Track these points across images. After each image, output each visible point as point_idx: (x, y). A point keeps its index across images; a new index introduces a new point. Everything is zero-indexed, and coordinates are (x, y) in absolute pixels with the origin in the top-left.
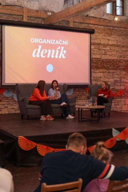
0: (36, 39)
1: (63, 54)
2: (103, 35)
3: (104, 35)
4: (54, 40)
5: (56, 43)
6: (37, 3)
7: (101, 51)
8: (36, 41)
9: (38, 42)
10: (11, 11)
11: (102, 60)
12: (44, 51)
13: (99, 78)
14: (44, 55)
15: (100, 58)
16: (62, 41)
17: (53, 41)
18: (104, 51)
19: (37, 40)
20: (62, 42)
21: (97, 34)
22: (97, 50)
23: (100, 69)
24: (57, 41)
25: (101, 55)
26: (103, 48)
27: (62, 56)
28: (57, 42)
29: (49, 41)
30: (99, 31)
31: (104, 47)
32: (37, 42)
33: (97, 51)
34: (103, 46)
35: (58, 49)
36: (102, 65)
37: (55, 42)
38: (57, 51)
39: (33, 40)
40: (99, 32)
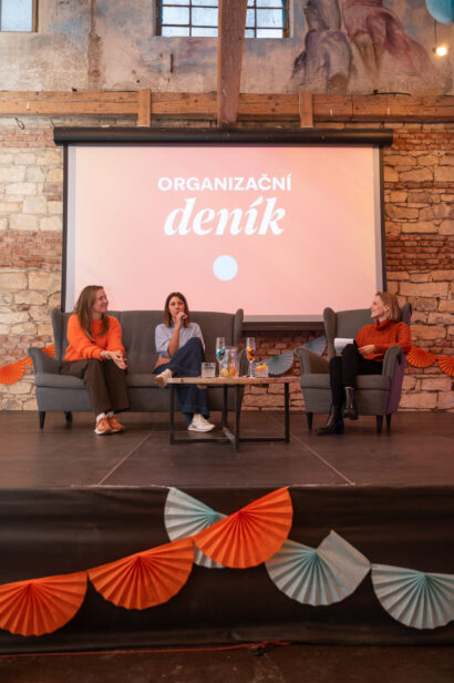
0: (176, 180)
1: (273, 219)
2: (443, 153)
3: (447, 154)
4: (241, 179)
5: (248, 187)
6: (200, 78)
7: (436, 209)
8: (176, 185)
9: (183, 189)
10: (101, 106)
11: (443, 238)
12: (206, 216)
13: (430, 301)
14: (204, 227)
15: (435, 234)
16: (269, 180)
17: (235, 183)
18: (448, 209)
19: (179, 184)
20: (271, 184)
21: (419, 153)
22: (420, 205)
23: (436, 269)
24: (251, 179)
25: (437, 222)
26: (444, 197)
27: (269, 229)
28: (252, 184)
29: (222, 184)
30: (428, 142)
31: (446, 193)
32: (179, 188)
33: (420, 209)
34: (444, 191)
35: (253, 205)
36: (443, 256)
37: (244, 185)
38: (253, 213)
39: (165, 184)
40: (427, 145)
